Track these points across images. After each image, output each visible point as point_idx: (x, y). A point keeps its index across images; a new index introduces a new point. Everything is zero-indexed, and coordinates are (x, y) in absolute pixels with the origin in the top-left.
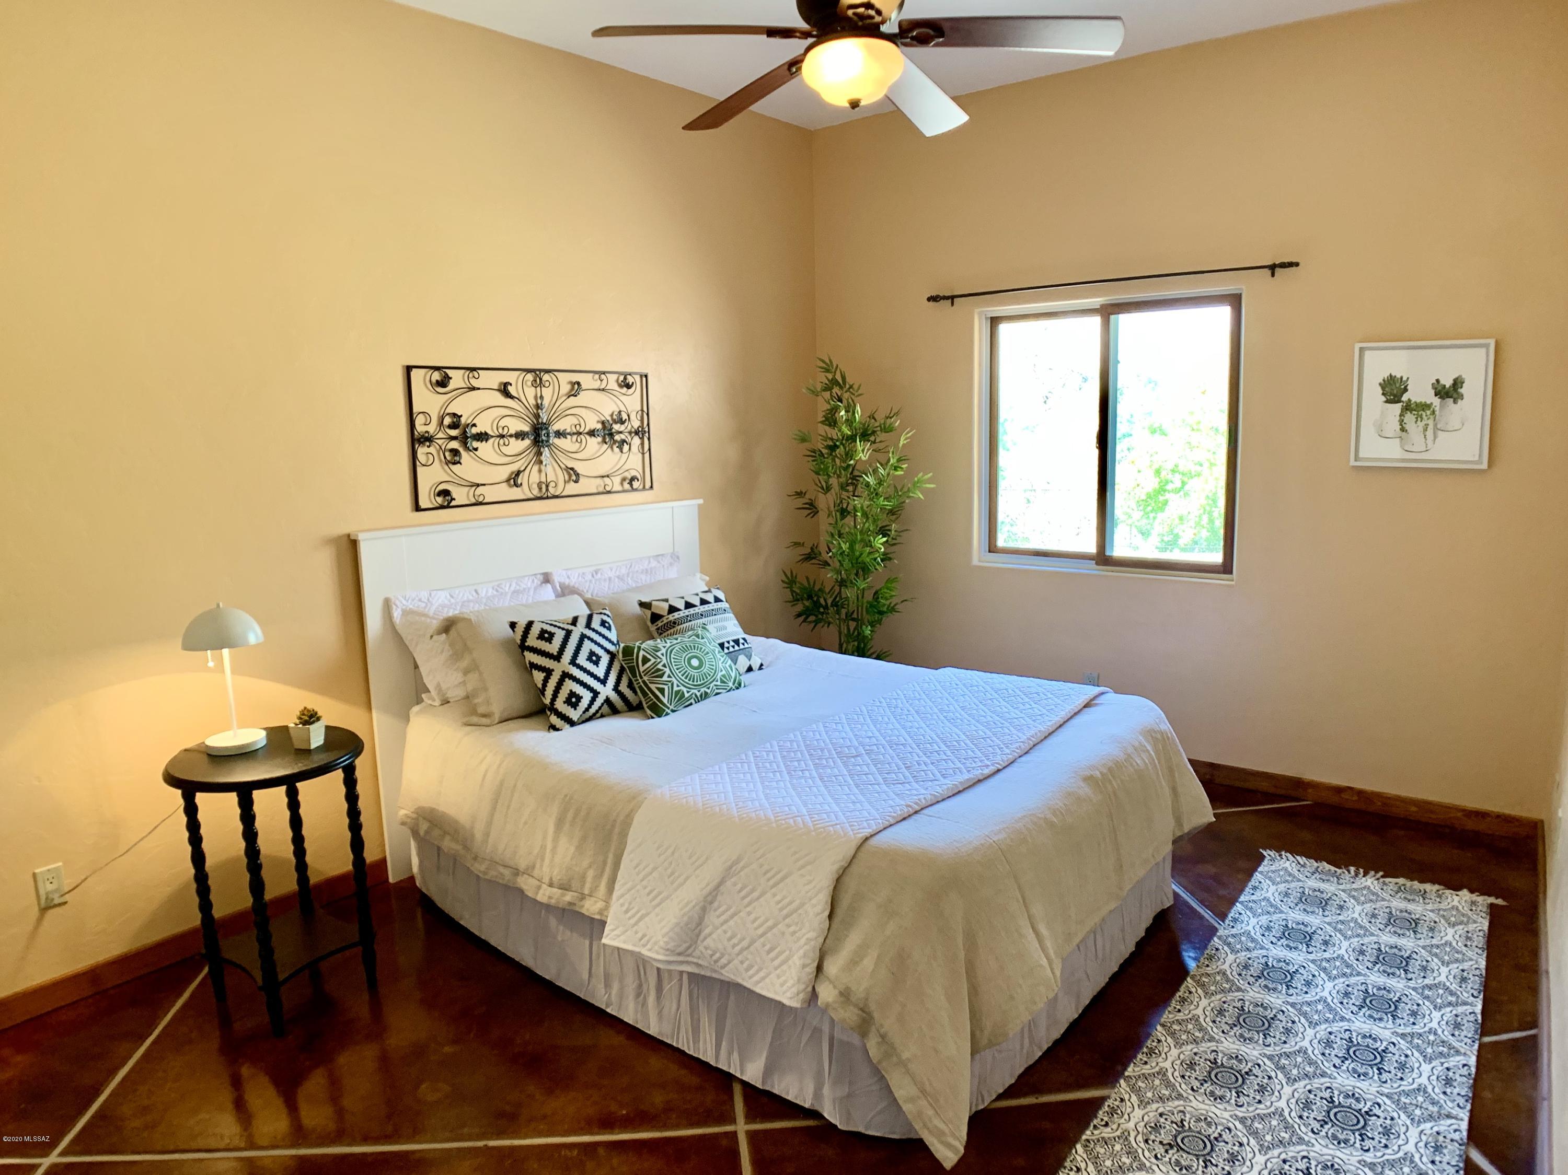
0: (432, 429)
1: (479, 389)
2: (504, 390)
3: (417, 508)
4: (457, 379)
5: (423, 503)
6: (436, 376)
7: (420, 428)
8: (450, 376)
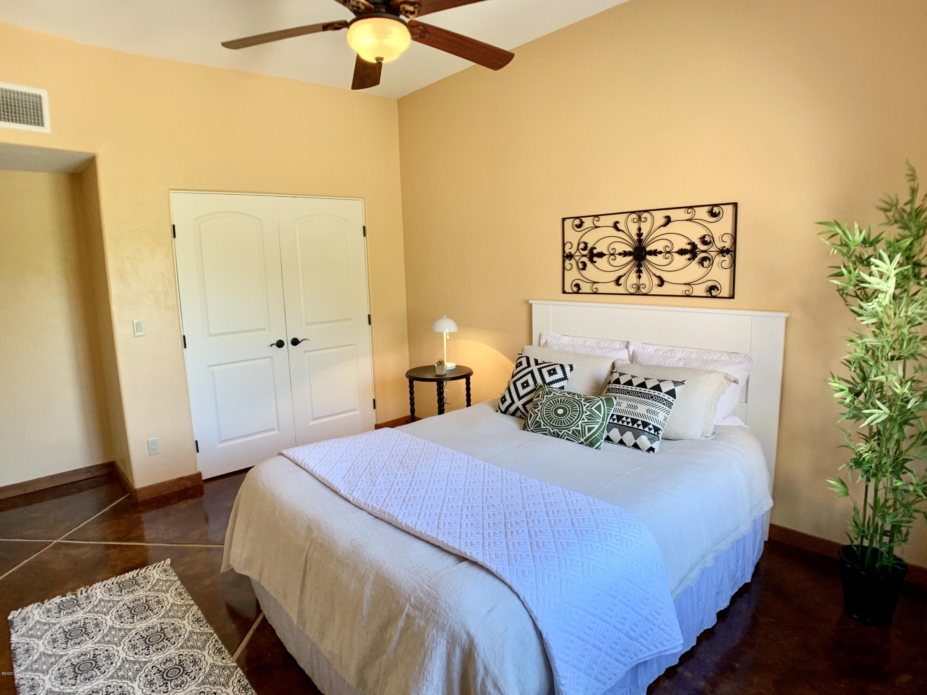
0: (573, 251)
1: (599, 227)
2: (615, 226)
3: (564, 292)
4: (588, 222)
5: (568, 289)
6: (577, 222)
7: (567, 251)
8: (583, 221)
